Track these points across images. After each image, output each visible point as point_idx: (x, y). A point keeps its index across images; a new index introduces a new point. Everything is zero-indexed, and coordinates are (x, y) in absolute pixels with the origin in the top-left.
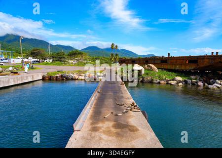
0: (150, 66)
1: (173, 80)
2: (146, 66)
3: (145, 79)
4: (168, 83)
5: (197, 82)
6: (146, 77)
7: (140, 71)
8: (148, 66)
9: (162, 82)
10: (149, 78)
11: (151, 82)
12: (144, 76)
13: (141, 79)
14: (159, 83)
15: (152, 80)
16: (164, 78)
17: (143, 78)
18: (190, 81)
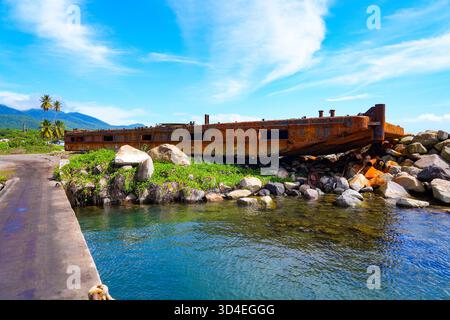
0: (167, 150)
1: (240, 186)
2: (155, 150)
3: (161, 193)
4: (227, 198)
5: (297, 188)
6: (160, 183)
7: (139, 168)
8: (161, 150)
9: (212, 196)
10: (172, 189)
11: (180, 199)
12: (155, 182)
13: (146, 192)
14: (204, 200)
15: (182, 193)
16: (214, 184)
17: (153, 189)
18: (282, 185)
